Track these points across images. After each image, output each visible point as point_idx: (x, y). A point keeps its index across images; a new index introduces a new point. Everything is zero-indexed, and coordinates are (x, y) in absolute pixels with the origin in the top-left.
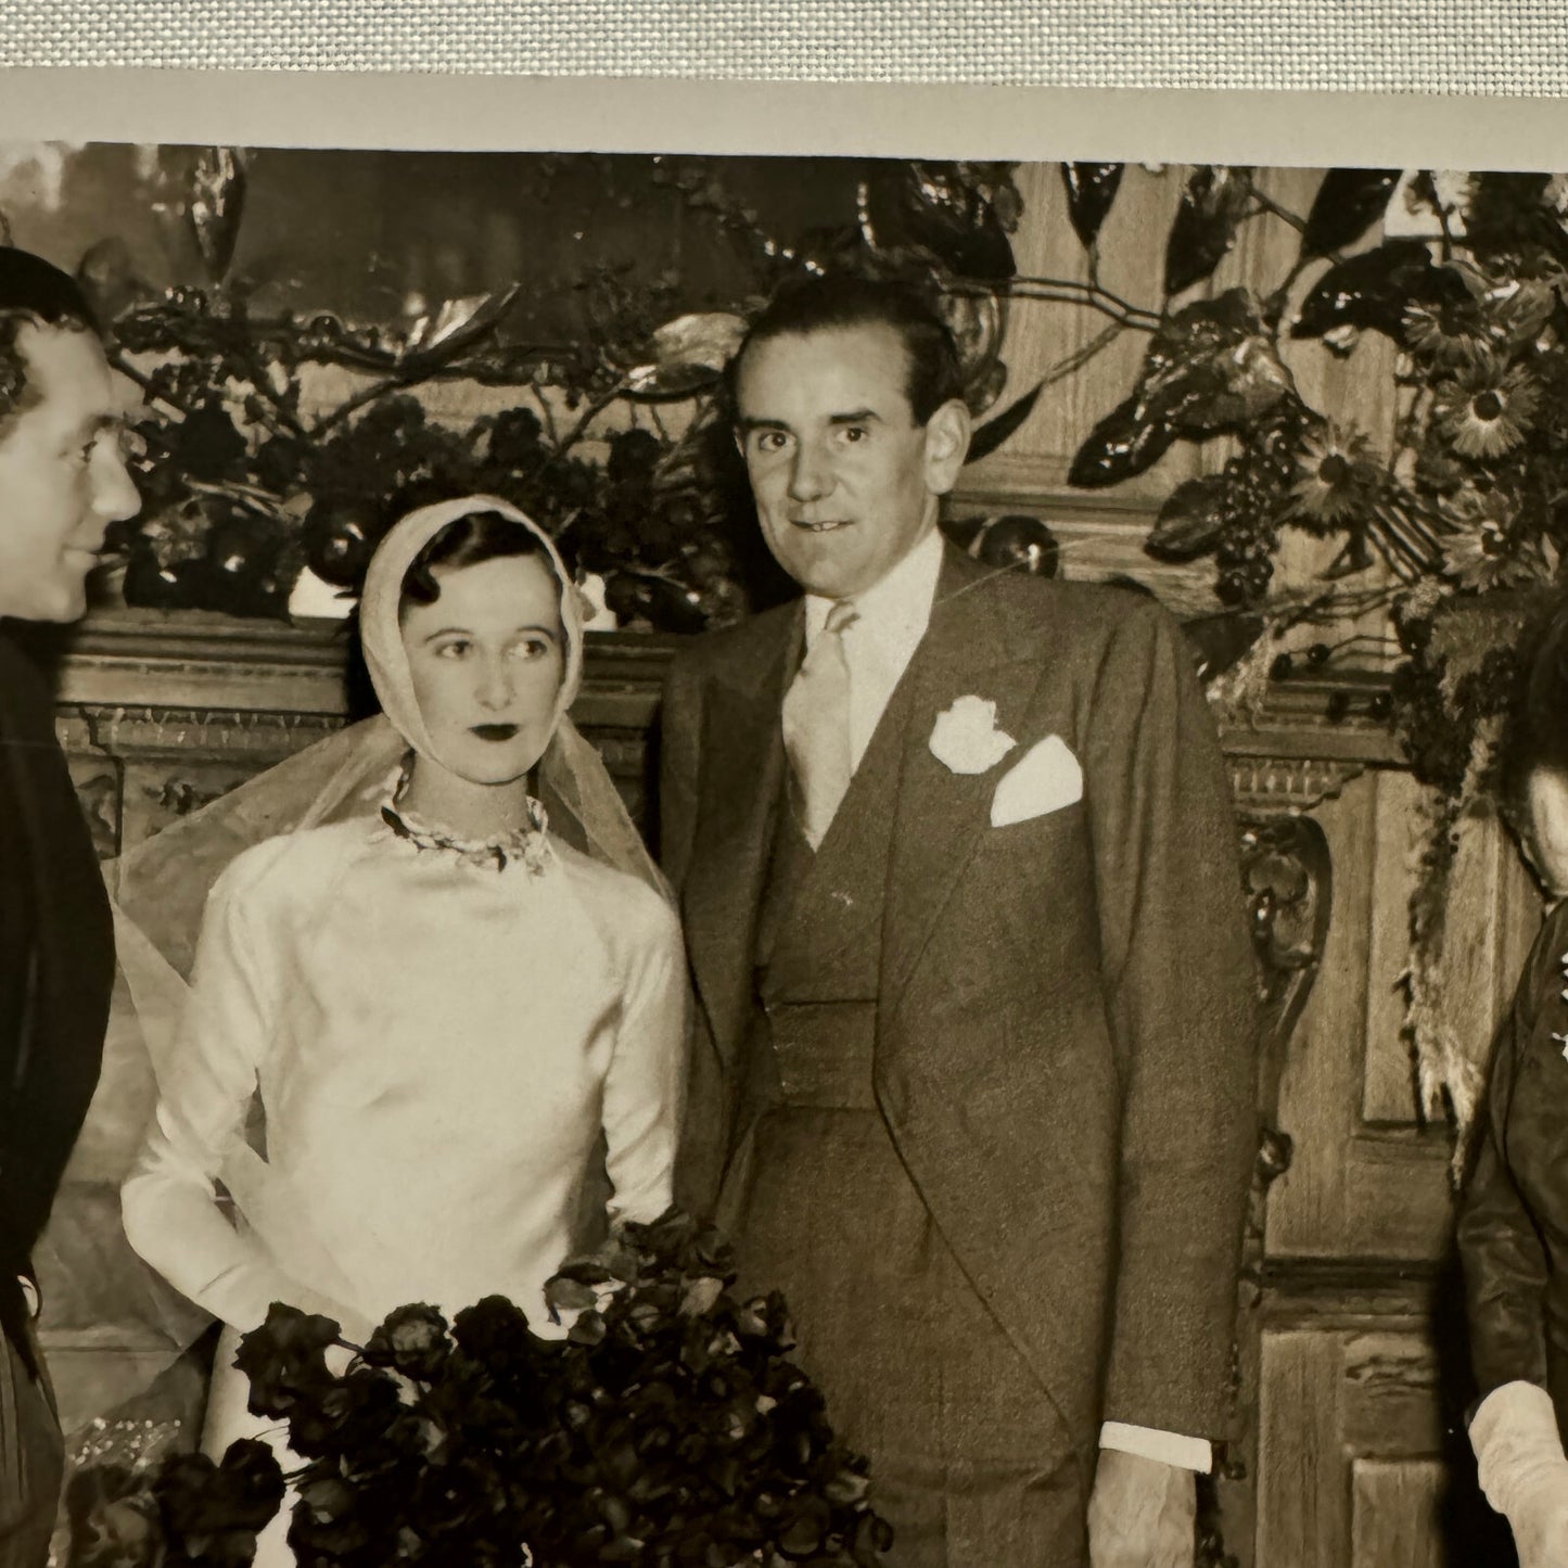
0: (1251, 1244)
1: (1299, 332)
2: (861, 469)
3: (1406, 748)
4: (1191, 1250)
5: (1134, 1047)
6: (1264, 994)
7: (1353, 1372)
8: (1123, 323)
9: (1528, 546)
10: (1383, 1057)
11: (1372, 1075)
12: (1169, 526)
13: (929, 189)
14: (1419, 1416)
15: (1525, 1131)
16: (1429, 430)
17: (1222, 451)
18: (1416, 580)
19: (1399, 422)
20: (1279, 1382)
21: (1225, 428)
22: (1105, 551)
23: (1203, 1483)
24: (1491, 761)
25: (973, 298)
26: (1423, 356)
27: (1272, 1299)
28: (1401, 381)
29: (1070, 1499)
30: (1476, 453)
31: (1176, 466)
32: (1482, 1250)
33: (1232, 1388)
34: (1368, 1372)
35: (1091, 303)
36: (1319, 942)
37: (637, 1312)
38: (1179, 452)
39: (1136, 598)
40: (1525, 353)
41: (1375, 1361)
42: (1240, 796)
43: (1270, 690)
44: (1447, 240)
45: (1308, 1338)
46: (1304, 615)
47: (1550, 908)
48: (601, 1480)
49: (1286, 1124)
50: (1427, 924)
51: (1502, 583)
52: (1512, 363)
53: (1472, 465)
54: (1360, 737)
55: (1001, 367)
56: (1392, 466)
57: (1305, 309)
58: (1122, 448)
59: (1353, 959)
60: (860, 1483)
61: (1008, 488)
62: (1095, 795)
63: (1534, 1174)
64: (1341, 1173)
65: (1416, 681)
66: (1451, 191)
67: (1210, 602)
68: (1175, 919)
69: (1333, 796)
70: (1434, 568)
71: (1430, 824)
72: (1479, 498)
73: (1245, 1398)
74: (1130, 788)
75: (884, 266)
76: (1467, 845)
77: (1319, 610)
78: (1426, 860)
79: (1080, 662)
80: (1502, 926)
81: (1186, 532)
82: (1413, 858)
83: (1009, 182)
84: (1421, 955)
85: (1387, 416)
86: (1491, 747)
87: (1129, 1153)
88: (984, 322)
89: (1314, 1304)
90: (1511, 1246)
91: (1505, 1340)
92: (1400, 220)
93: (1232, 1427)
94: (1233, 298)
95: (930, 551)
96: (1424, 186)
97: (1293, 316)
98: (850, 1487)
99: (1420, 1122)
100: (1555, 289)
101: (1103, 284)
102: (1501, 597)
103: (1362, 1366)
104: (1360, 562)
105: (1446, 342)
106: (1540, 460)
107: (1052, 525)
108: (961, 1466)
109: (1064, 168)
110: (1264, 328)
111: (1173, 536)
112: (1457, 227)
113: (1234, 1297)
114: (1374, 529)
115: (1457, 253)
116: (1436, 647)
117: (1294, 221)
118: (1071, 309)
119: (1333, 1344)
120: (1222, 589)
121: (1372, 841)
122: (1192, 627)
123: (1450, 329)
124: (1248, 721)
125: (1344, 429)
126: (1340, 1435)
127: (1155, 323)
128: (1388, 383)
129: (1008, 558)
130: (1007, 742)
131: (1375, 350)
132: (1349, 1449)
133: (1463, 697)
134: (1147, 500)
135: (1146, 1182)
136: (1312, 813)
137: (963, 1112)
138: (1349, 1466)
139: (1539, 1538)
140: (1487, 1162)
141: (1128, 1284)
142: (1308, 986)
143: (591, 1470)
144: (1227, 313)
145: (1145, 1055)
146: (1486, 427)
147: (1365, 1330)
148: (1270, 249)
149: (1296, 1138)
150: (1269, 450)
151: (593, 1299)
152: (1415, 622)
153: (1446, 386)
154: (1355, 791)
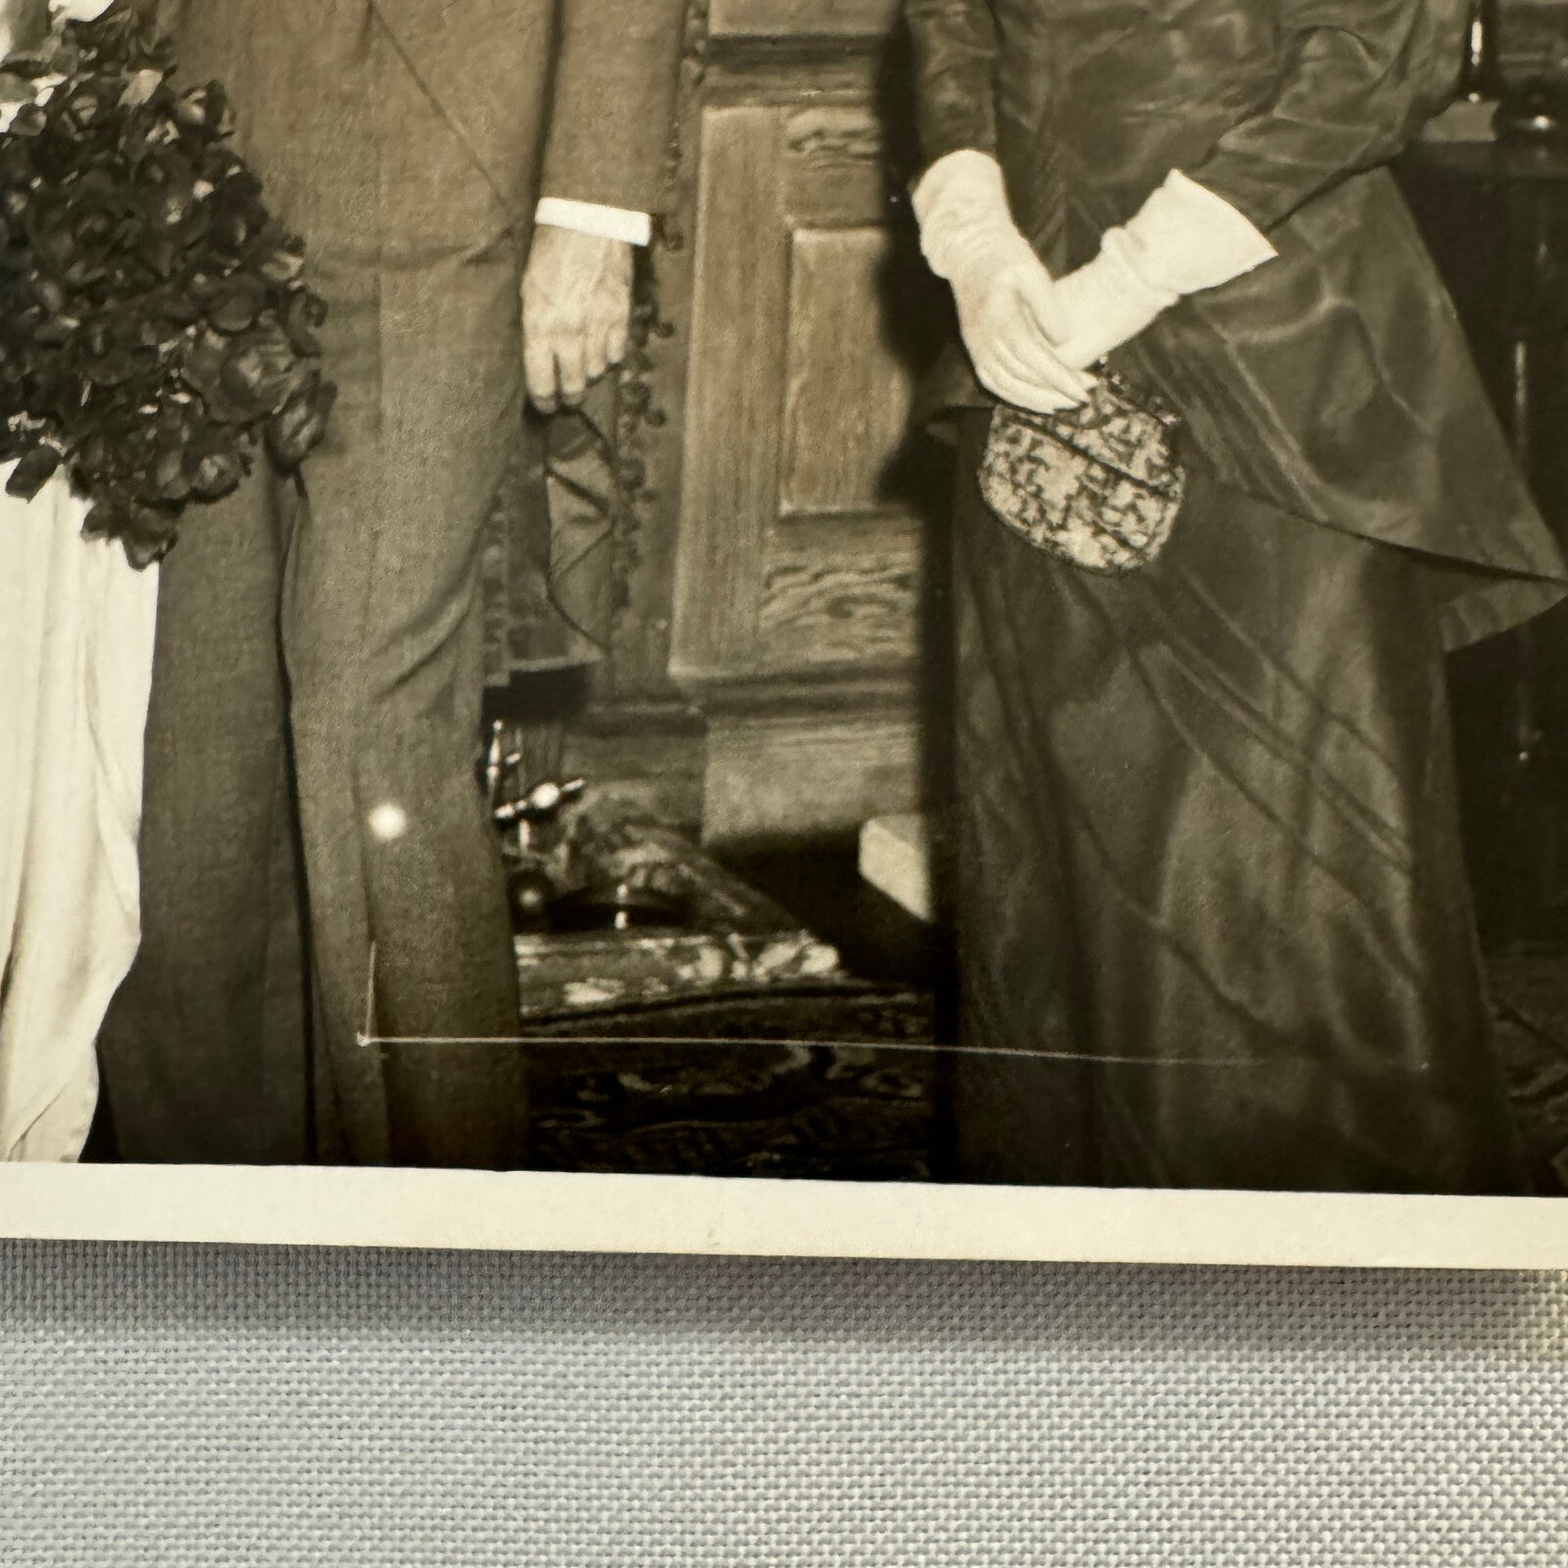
0: (694, 24)
4: (634, 31)
7: (796, 145)
14: (863, 186)
20: (720, 155)
27: (714, 77)
29: (504, 272)
32: (931, 25)
33: (670, 164)
34: (811, 145)
37: (78, 104)
41: (819, 134)
45: (751, 113)
48: (37, 264)
60: (294, 263)
73: (684, 171)
89: (759, 81)
90: (960, 19)
91: (954, 111)
93: (672, 200)
98: (285, 267)
103: (807, 138)
108: (396, 244)
113: (676, 74)
119: (776, 119)
126: (780, 208)
132: (790, 219)
138: (789, 236)
139: (982, 300)
141: (568, 66)
143: (29, 255)
147: (810, 104)
151: (34, 93)
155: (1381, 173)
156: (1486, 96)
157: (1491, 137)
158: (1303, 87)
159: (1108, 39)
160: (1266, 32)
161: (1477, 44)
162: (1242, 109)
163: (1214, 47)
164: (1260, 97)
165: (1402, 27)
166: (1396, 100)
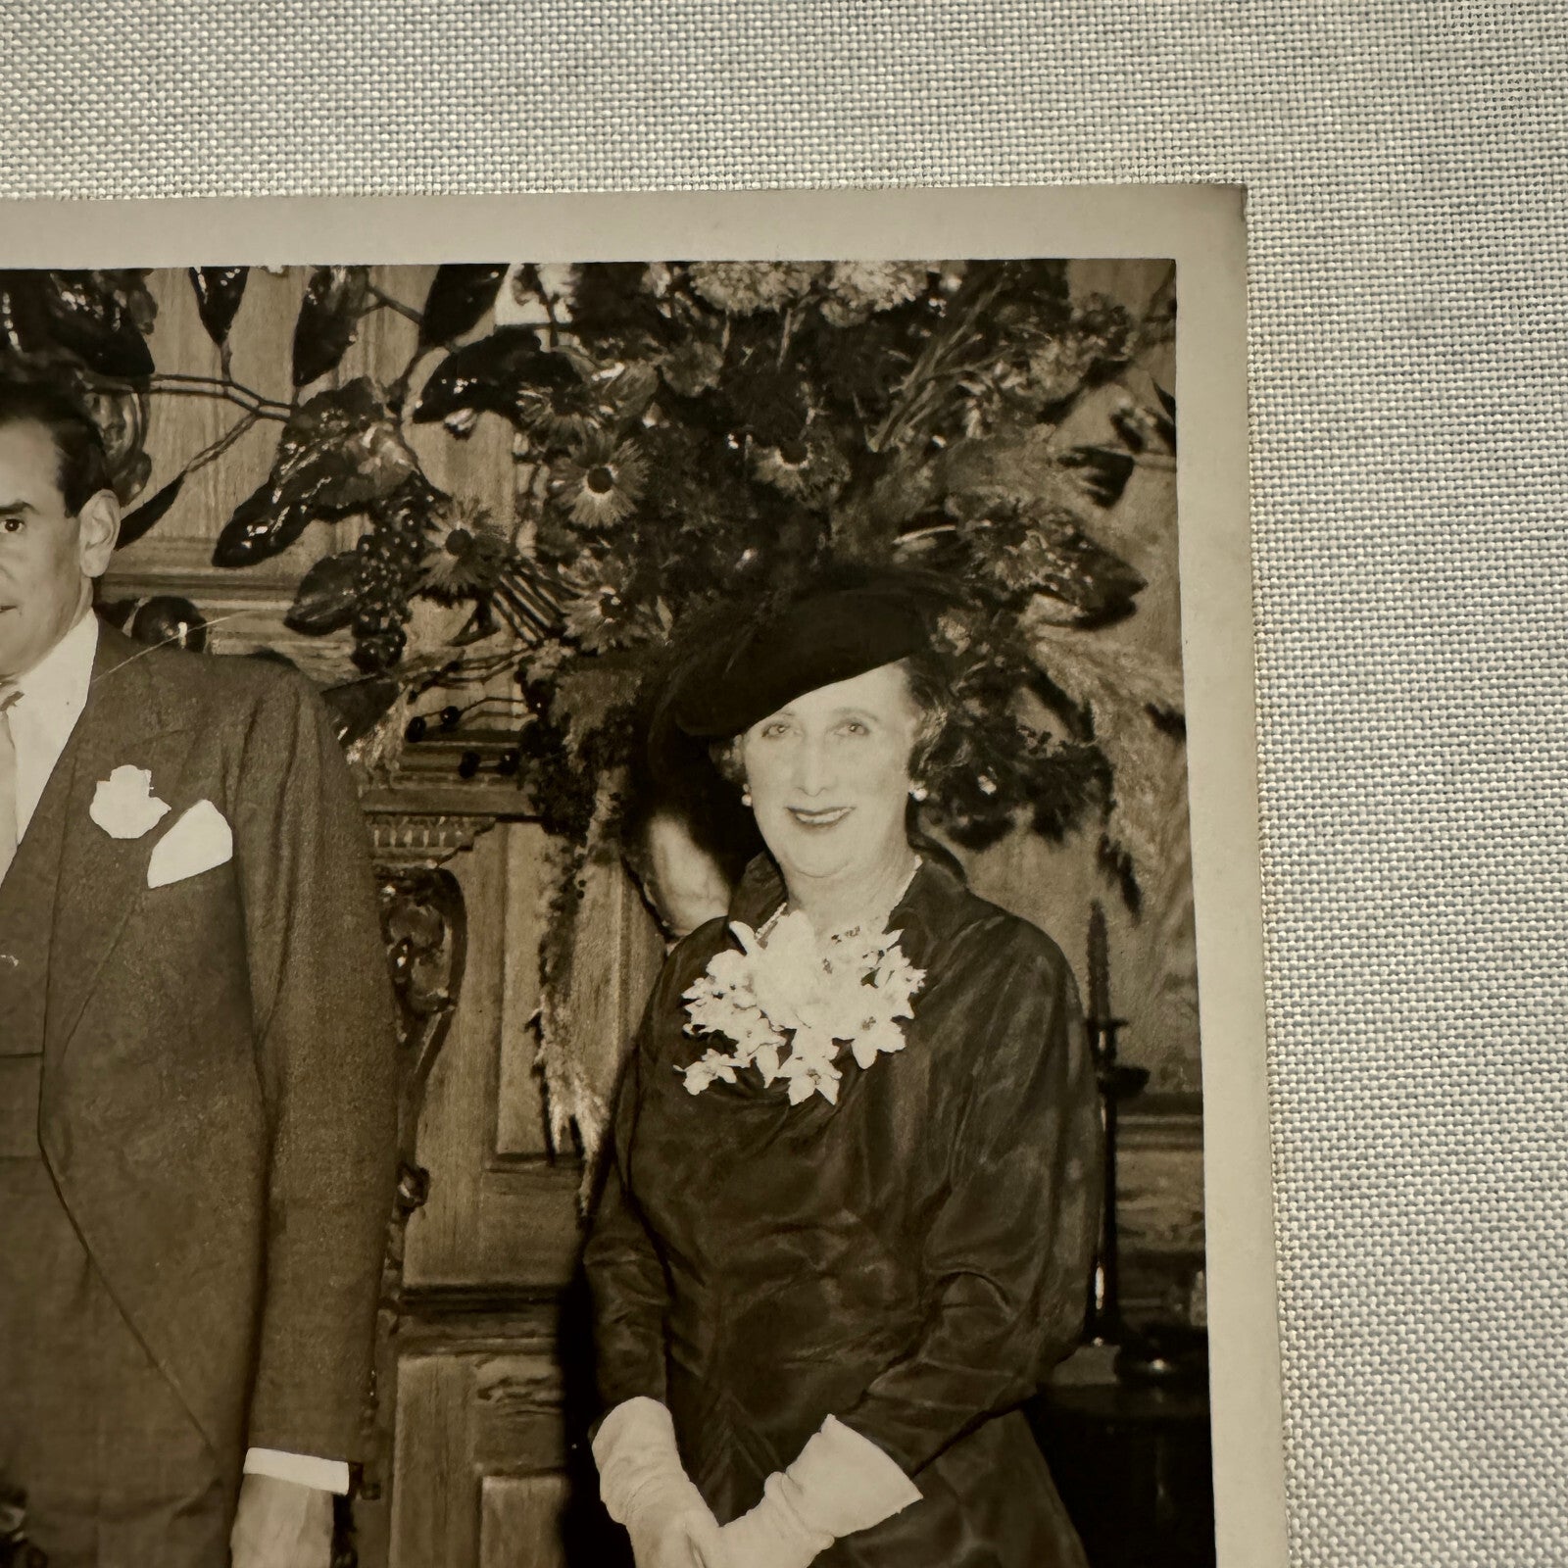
0: (390, 1274)
1: (420, 417)
2: (20, 557)
3: (534, 801)
4: (333, 1281)
5: (282, 1089)
6: (403, 1037)
7: (484, 1394)
8: (256, 414)
9: (643, 608)
10: (516, 1093)
11: (504, 1111)
12: (307, 601)
13: (68, 297)
14: (547, 1428)
15: (648, 1159)
16: (547, 503)
17: (355, 529)
18: (539, 644)
19: (518, 497)
20: (413, 1406)
21: (356, 508)
22: (246, 627)
23: (340, 1504)
24: (614, 810)
25: (116, 396)
26: (538, 435)
27: (409, 1326)
28: (519, 459)
30: (592, 523)
31: (312, 544)
32: (607, 1274)
33: (369, 1412)
34: (498, 1393)
35: (226, 396)
36: (454, 986)
38: (314, 531)
39: (278, 669)
40: (633, 428)
41: (505, 1382)
42: (380, 851)
43: (407, 751)
44: (554, 327)
45: (443, 1363)
46: (436, 680)
47: (671, 948)
49: (422, 1160)
50: (555, 967)
51: (620, 644)
52: (621, 439)
53: (588, 535)
54: (490, 793)
55: (147, 459)
56: (514, 537)
57: (425, 395)
58: (262, 530)
59: (487, 1003)
61: (156, 570)
62: (243, 853)
63: (656, 1200)
64: (475, 1205)
65: (542, 738)
66: (554, 282)
67: (348, 670)
68: (321, 969)
69: (467, 848)
70: (556, 632)
71: (557, 871)
72: (596, 566)
73: (382, 1422)
74: (276, 846)
75: (31, 368)
76: (592, 892)
77: (450, 674)
78: (554, 905)
79: (229, 730)
80: (625, 966)
81: (324, 606)
82: (542, 906)
83: (142, 288)
84: (550, 997)
85: (507, 491)
86: (614, 797)
87: (275, 1191)
88: (127, 416)
89: (449, 1330)
90: (634, 1269)
91: (628, 1359)
92: (508, 310)
93: (369, 1451)
94: (358, 387)
95: (86, 631)
96: (530, 277)
97: (414, 402)
98: (8, 1518)
99: (550, 1155)
100: (658, 368)
101: (236, 378)
102: (619, 657)
103: (493, 1387)
104: (487, 629)
105: (558, 421)
106: (652, 528)
107: (198, 604)
108: (113, 1496)
109: (192, 272)
110: (388, 414)
111: (314, 609)
112: (562, 314)
113: (374, 1322)
114: (499, 596)
115: (564, 339)
116: (559, 706)
117: (410, 314)
118: (208, 402)
119: (466, 1367)
120: (358, 658)
121: (504, 889)
122: (331, 694)
123: (562, 409)
124: (386, 781)
125: (468, 506)
126: (470, 1454)
127: (287, 413)
128: (506, 462)
129: (159, 636)
130: (161, 808)
131: (493, 431)
132: (479, 1467)
133: (586, 751)
134: (285, 577)
135: (293, 1219)
136: (446, 866)
137: (121, 1157)
138: (479, 1483)
139: (656, 1545)
140: (612, 1189)
141: (274, 1314)
142: (444, 1028)
144: (352, 400)
145: (291, 1098)
146: (600, 499)
147: (497, 1352)
148: (391, 340)
149: (434, 1173)
150: (398, 527)
152: (539, 683)
153: (562, 462)
154: (486, 842)
155: (1016, 1416)
156: (1108, 1341)
157: (1113, 1379)
158: (944, 1333)
159: (767, 1289)
160: (912, 1279)
161: (1099, 1290)
162: (891, 1355)
163: (863, 1296)
164: (905, 1344)
165: (1033, 1274)
166: (1029, 1344)
